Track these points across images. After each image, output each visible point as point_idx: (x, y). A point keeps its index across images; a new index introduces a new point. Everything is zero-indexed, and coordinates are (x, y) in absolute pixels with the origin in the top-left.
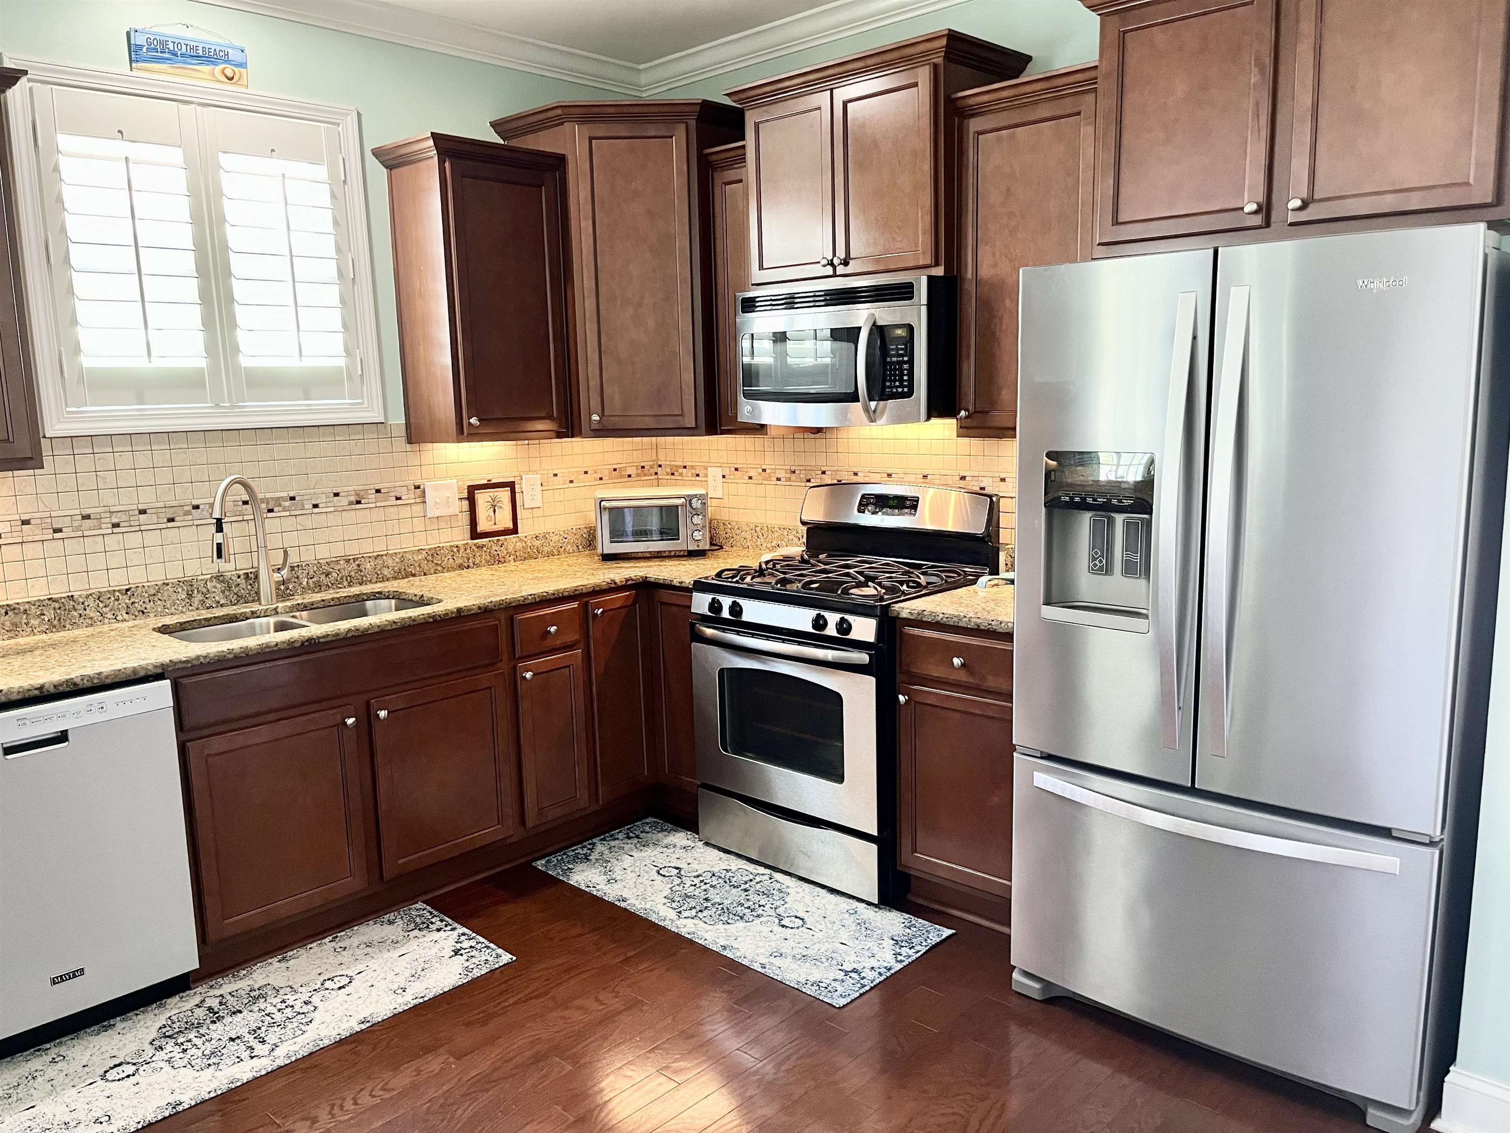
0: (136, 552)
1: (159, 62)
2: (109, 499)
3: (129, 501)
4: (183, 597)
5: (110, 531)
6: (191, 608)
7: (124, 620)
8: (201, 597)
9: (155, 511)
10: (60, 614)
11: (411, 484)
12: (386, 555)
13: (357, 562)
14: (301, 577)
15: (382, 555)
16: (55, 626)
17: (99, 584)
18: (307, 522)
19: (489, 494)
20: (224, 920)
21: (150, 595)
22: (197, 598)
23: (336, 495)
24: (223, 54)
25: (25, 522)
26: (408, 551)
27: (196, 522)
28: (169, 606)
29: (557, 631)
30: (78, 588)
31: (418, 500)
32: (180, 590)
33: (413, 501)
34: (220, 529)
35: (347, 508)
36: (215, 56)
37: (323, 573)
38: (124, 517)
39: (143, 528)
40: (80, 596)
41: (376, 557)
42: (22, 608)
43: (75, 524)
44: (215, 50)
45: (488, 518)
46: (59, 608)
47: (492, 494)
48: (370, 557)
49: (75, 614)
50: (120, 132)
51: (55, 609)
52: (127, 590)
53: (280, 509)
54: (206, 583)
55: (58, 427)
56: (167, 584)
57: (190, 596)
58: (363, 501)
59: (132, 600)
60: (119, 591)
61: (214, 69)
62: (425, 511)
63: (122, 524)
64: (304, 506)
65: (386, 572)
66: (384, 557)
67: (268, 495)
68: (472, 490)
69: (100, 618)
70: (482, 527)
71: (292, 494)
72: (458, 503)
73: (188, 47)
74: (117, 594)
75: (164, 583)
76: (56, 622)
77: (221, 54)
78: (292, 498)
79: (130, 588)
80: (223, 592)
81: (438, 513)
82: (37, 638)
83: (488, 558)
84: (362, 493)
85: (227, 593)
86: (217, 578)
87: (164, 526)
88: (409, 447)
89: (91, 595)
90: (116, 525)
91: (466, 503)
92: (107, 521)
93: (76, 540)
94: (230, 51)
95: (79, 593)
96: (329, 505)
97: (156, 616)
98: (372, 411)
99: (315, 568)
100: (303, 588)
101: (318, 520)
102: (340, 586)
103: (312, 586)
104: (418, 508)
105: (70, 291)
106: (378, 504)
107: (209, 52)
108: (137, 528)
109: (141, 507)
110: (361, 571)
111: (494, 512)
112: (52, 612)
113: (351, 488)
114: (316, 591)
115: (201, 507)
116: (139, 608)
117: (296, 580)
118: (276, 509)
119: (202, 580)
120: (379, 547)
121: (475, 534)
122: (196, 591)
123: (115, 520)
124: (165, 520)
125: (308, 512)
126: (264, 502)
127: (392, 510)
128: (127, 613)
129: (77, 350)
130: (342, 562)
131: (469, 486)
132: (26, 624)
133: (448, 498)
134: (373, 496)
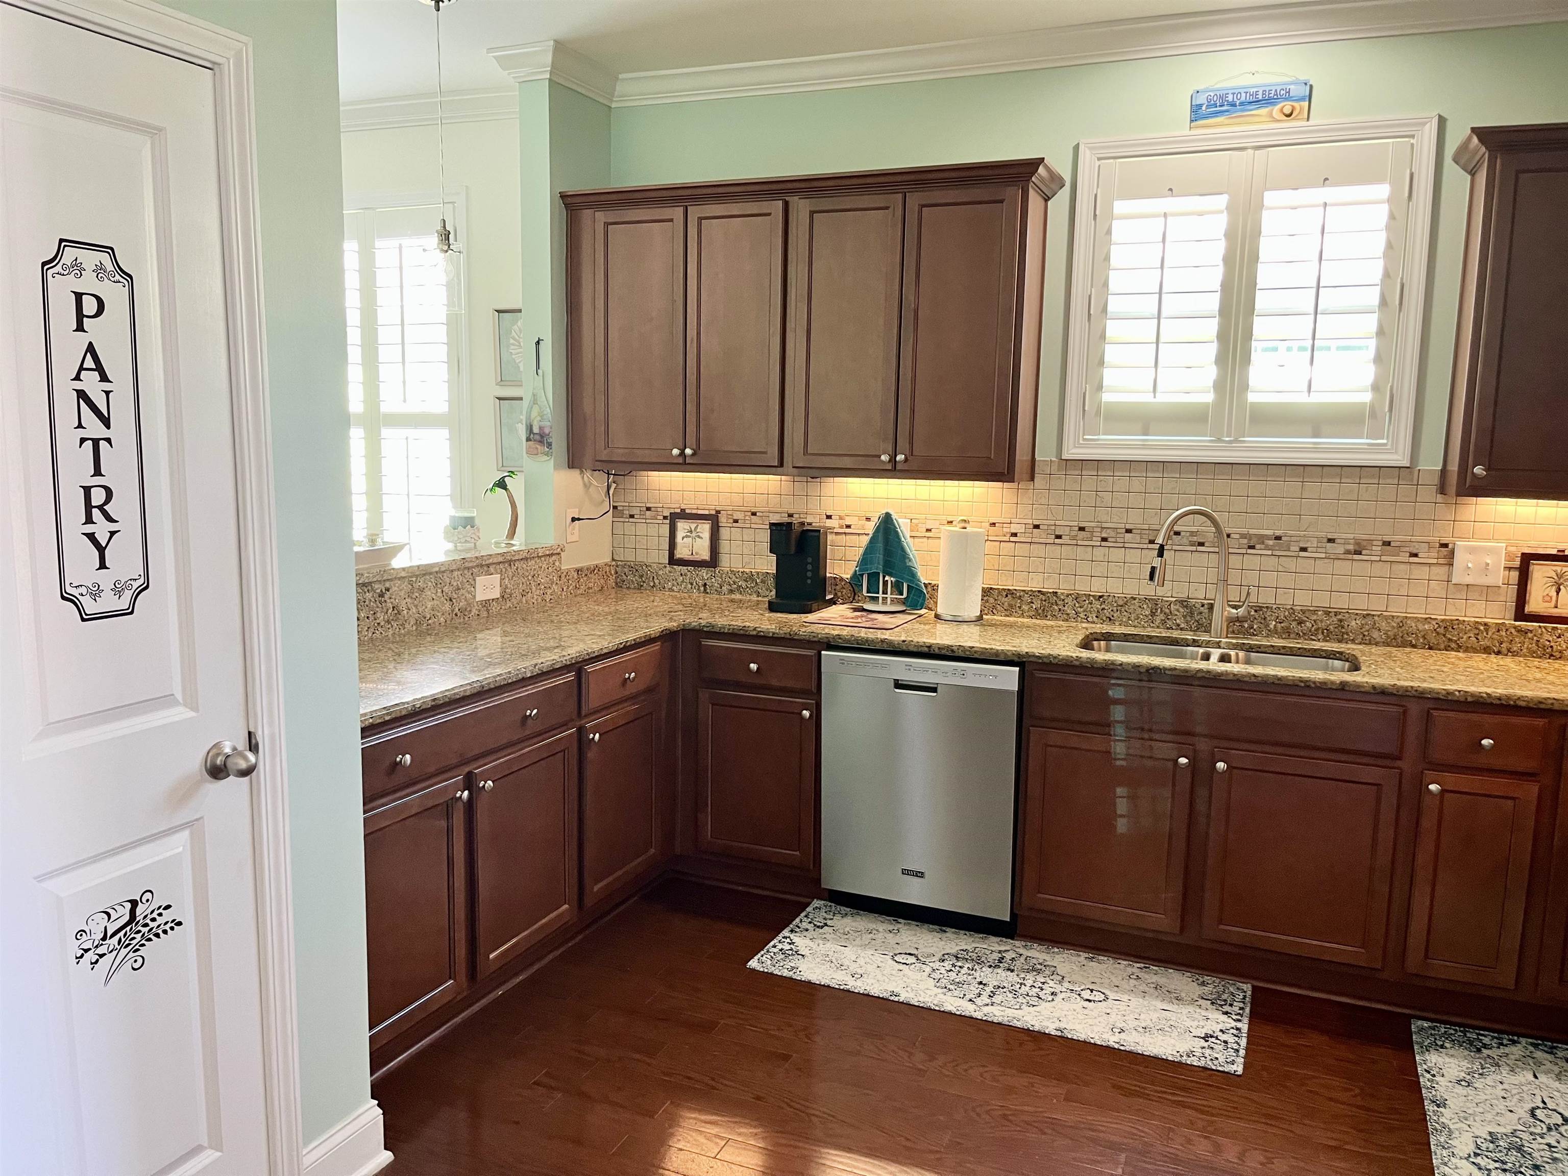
0: (1117, 566)
1: (1217, 116)
2: (1103, 515)
3: (1117, 520)
4: (1147, 613)
5: (1098, 544)
6: (1152, 625)
7: (1093, 622)
8: (1162, 617)
9: (1139, 531)
10: (1045, 606)
11: (1435, 539)
12: (1379, 616)
13: (1340, 617)
14: (1268, 618)
15: (1373, 615)
16: (1039, 615)
17: (1082, 587)
18: (1290, 564)
19: (1555, 568)
20: (1039, 892)
21: (1118, 606)
22: (1160, 617)
23: (1331, 541)
24: (1284, 92)
25: (1037, 527)
26: (1410, 618)
27: (1175, 547)
28: (1132, 618)
29: (1493, 746)
30: (1064, 588)
31: (1441, 561)
32: (1145, 606)
33: (1435, 561)
34: (1161, 554)
35: (1342, 556)
36: (1275, 97)
37: (1295, 620)
38: (1113, 534)
39: (1126, 545)
40: (1062, 594)
41: (1364, 617)
42: (1018, 594)
43: (1073, 533)
44: (1276, 90)
45: (1547, 599)
46: (1045, 601)
47: (1559, 569)
48: (1357, 614)
49: (1056, 607)
50: (1171, 190)
51: (1042, 600)
52: (1100, 597)
53: (1263, 546)
54: (1170, 605)
55: (1074, 451)
56: (1135, 599)
57: (1153, 614)
58: (1364, 552)
59: (1103, 606)
60: (1093, 596)
61: (1272, 110)
62: (1450, 575)
63: (1110, 540)
64: (1289, 548)
65: (1375, 634)
66: (1376, 618)
67: (1252, 531)
68: (1527, 559)
69: (1075, 616)
70: (1534, 605)
71: (1278, 533)
72: (1502, 573)
73: (1248, 94)
74: (1092, 598)
75: (1132, 597)
76: (1040, 611)
77: (1282, 92)
78: (1278, 538)
79: (1103, 596)
80: (1185, 617)
81: (1468, 580)
82: (1025, 620)
83: (1534, 646)
84: (1364, 543)
85: (1189, 618)
86: (1181, 602)
87: (1145, 546)
88: (1440, 498)
89: (1070, 595)
90: (1104, 539)
91: (1515, 575)
92: (1098, 534)
93: (1071, 547)
94: (1292, 87)
95: (1062, 591)
96: (1319, 550)
97: (1120, 625)
98: (1396, 452)
99: (1287, 613)
100: (1269, 631)
101: (1303, 564)
102: (1313, 637)
103: (1279, 630)
104: (1441, 571)
105: (1103, 336)
106: (1383, 558)
107: (1269, 94)
108: (1121, 545)
109: (1128, 527)
110: (1343, 627)
111: (1558, 592)
112: (1039, 602)
113: (1352, 536)
114: (1284, 636)
115: (1182, 534)
116: (1108, 615)
117: (1263, 622)
118: (1258, 546)
119: (1167, 601)
120: (1377, 605)
121: (1521, 614)
122: (1159, 610)
123: (1104, 535)
124: (1147, 541)
125: (1293, 554)
126: (1246, 538)
127: (1402, 566)
128: (1097, 617)
129: (1100, 387)
130: (1320, 613)
131: (1523, 554)
132: (1020, 607)
133: (1488, 564)
134: (1379, 548)
